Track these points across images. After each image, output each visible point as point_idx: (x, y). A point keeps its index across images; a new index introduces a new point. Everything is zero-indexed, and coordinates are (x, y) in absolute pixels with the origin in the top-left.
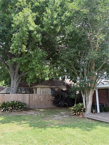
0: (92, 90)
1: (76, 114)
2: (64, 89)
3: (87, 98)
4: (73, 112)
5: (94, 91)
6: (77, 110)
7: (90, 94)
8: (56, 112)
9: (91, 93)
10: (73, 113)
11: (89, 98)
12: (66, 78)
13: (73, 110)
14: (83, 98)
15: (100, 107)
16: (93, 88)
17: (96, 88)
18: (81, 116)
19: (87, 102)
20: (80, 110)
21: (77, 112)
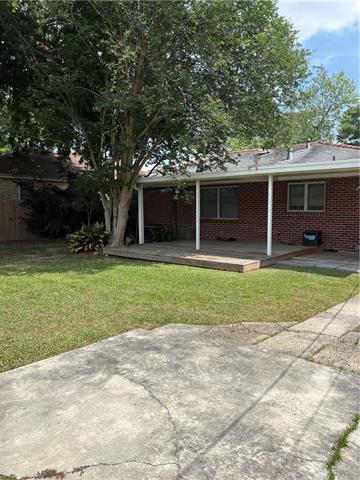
0: (125, 188)
1: (83, 249)
2: (64, 187)
3: (115, 209)
4: (77, 244)
5: (131, 190)
6: (87, 240)
7: (122, 201)
8: (34, 248)
9: (125, 196)
10: (76, 247)
11: (120, 209)
12: (73, 151)
13: (77, 240)
14: (104, 211)
15: (146, 230)
16: (129, 185)
17: (138, 185)
18: (95, 253)
19: (115, 220)
20: (95, 240)
21: (88, 243)
